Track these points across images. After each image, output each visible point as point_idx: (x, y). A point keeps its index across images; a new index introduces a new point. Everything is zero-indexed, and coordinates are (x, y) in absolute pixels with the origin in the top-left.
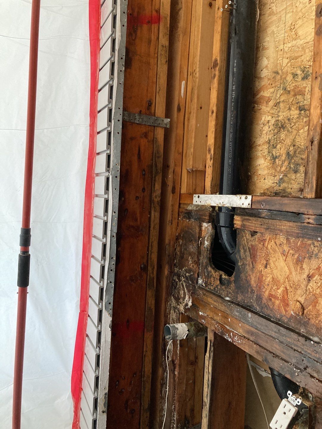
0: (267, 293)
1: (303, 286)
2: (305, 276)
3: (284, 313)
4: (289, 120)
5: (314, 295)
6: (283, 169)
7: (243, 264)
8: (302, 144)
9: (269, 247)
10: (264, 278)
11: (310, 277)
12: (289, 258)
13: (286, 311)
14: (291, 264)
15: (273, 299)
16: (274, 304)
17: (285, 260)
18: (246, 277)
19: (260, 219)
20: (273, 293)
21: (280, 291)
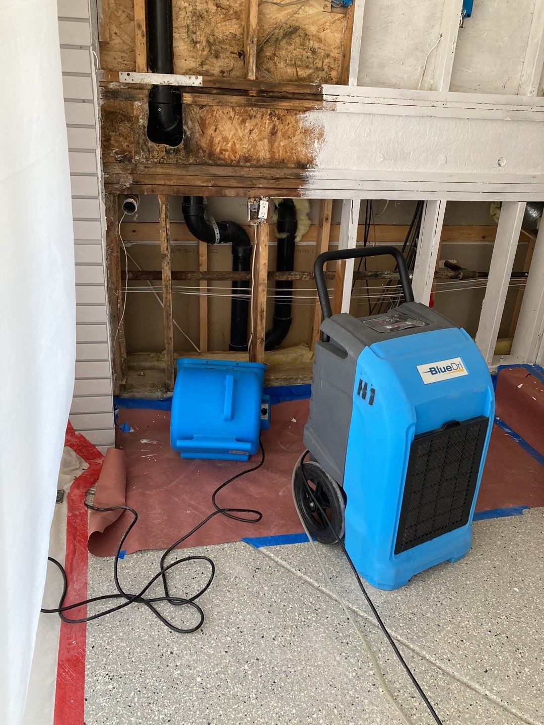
0: (218, 150)
1: (246, 138)
2: (247, 131)
3: (234, 158)
4: (207, 12)
5: (255, 141)
6: (205, 53)
7: (192, 133)
8: (221, 35)
9: (218, 116)
10: (214, 139)
11: (251, 131)
12: (235, 121)
13: (235, 157)
14: (237, 125)
15: (224, 152)
16: (224, 155)
17: (232, 123)
18: (196, 142)
19: (211, 96)
20: (224, 148)
21: (229, 145)
